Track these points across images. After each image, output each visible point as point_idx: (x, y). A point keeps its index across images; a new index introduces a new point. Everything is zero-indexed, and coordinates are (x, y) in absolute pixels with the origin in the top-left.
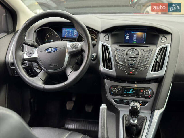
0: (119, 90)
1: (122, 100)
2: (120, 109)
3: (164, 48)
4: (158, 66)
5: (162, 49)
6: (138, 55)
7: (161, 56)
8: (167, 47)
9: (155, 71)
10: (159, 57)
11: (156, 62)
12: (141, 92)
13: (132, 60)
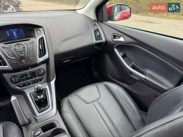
0: (19, 78)
1: (24, 84)
2: (25, 91)
3: (41, 38)
4: (42, 52)
5: (40, 39)
6: (24, 48)
7: (42, 45)
8: (43, 37)
9: (41, 57)
10: (40, 45)
11: (40, 50)
12: (37, 73)
13: (21, 53)
